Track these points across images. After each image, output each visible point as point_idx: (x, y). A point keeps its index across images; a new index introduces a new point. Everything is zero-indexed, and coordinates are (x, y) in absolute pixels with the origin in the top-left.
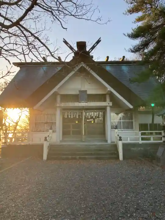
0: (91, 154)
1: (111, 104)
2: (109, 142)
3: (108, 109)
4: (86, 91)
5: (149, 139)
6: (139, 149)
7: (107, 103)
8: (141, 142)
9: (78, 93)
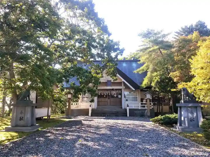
0: (113, 114)
1: (124, 88)
2: (123, 108)
3: (123, 90)
4: (111, 81)
5: (144, 107)
6: (139, 112)
7: (122, 87)
8: (140, 108)
9: (106, 81)
